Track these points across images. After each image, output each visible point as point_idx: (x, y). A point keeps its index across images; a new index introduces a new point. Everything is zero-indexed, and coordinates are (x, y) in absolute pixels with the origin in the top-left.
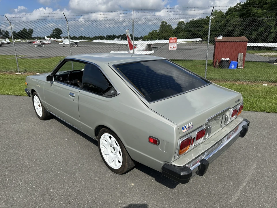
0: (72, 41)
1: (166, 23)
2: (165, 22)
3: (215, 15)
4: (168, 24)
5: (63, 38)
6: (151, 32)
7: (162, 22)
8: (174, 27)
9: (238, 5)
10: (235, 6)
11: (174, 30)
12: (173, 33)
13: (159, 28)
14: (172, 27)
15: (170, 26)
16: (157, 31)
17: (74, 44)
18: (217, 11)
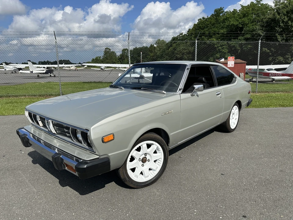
0: (15, 67)
1: (110, 50)
2: (109, 48)
3: (158, 43)
4: (111, 51)
5: (4, 64)
6: (94, 58)
7: (106, 49)
8: (118, 54)
9: (180, 35)
10: (178, 36)
11: (119, 57)
12: (119, 59)
13: (103, 55)
14: (115, 53)
15: (113, 52)
16: (100, 57)
17: (18, 70)
18: (160, 40)
